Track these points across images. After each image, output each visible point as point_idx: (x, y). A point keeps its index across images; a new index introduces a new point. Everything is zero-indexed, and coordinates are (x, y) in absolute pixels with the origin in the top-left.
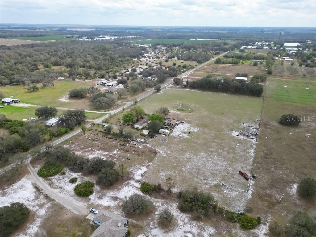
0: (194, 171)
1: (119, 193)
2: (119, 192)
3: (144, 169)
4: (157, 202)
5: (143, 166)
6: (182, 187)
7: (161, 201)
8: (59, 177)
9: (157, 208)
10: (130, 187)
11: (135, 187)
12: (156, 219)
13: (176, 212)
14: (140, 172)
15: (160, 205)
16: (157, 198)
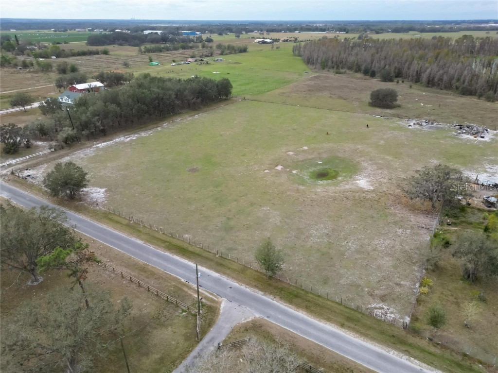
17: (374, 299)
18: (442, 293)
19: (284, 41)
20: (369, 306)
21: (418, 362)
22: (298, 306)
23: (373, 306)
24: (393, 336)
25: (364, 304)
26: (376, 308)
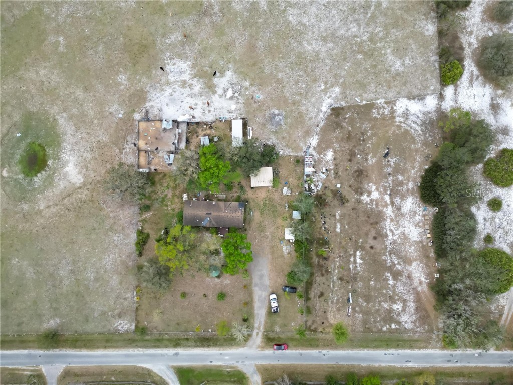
0: (362, 16)
1: (482, 110)
2: (480, 112)
3: (402, 105)
4: (470, 44)
5: (393, 111)
6: (415, 20)
7: (464, 39)
8: (500, 237)
9: (480, 38)
10: (460, 101)
11: (455, 94)
12: (502, 30)
13: (475, 9)
14: (415, 107)
15: (473, 36)
16: (462, 46)
17: (115, 319)
18: (148, 293)
20: (114, 326)
21: (141, 349)
22: (80, 348)
23: (116, 325)
24: (129, 340)
25: (111, 326)
26: (118, 326)
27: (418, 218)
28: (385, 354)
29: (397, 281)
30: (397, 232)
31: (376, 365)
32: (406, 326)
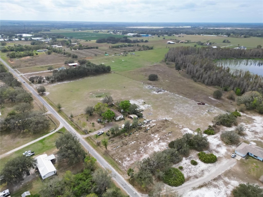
0: (193, 114)
3: (187, 129)
5: (182, 129)
6: (208, 121)
7: (221, 131)
8: (186, 171)
13: (231, 129)
16: (219, 131)
19: (181, 42)
22: (59, 114)
24: (67, 118)
27: (162, 148)
28: (107, 165)
29: (136, 154)
30: (151, 146)
31: (101, 165)
32: (123, 165)
